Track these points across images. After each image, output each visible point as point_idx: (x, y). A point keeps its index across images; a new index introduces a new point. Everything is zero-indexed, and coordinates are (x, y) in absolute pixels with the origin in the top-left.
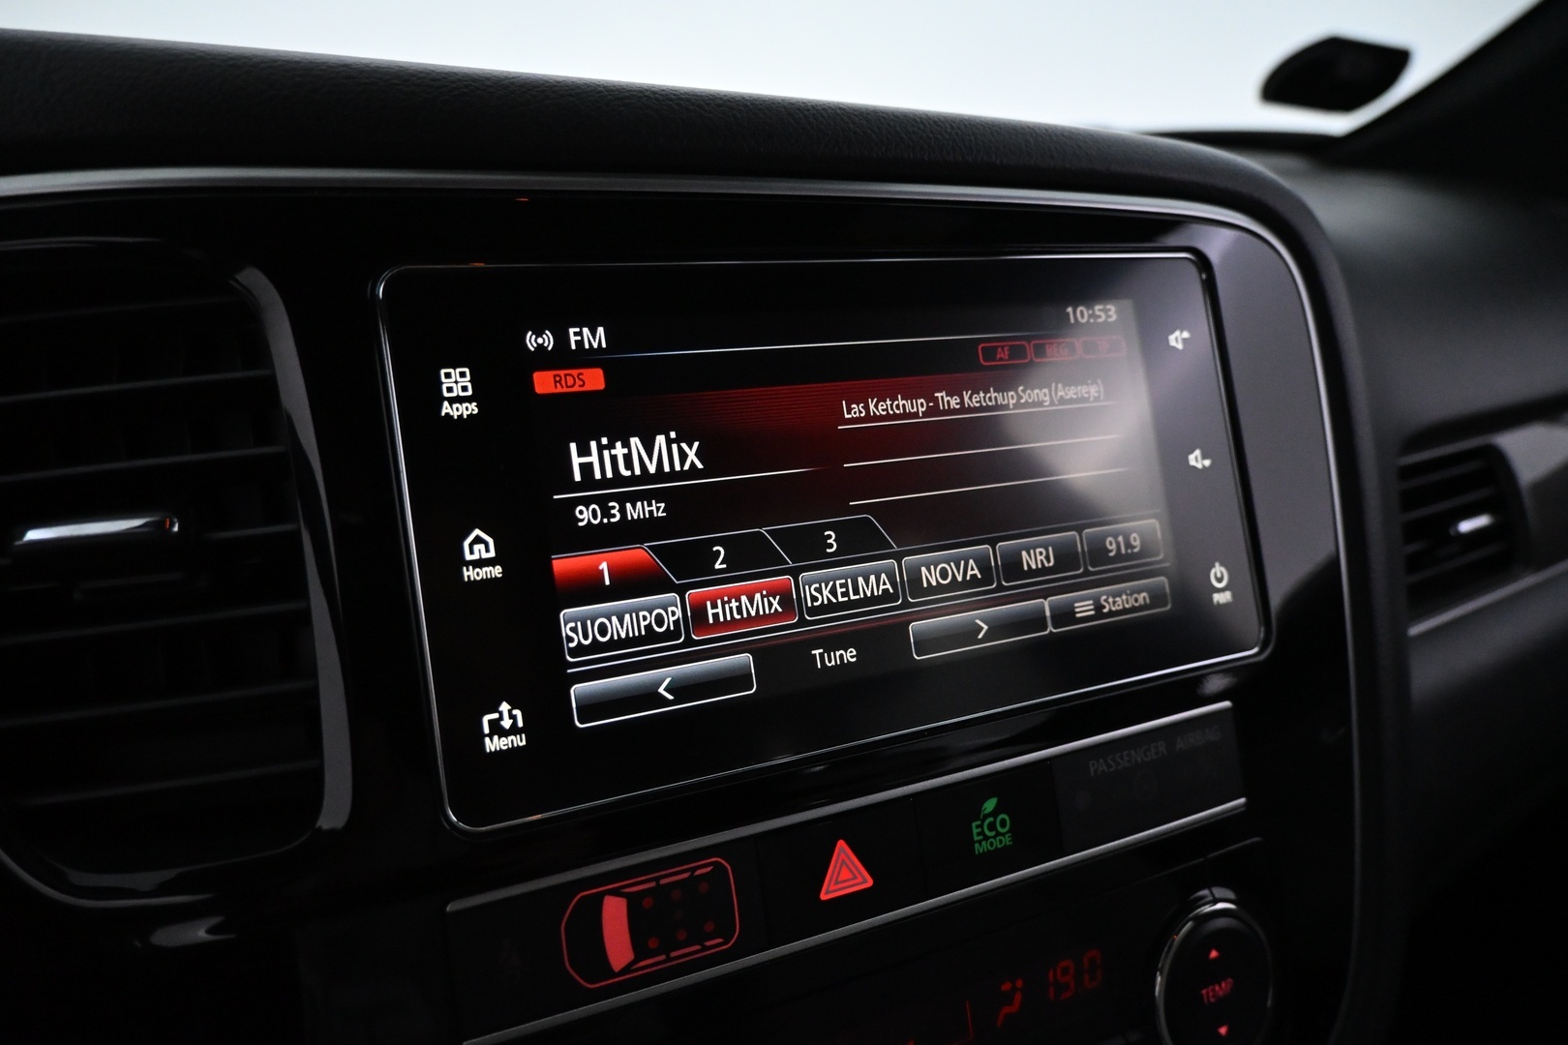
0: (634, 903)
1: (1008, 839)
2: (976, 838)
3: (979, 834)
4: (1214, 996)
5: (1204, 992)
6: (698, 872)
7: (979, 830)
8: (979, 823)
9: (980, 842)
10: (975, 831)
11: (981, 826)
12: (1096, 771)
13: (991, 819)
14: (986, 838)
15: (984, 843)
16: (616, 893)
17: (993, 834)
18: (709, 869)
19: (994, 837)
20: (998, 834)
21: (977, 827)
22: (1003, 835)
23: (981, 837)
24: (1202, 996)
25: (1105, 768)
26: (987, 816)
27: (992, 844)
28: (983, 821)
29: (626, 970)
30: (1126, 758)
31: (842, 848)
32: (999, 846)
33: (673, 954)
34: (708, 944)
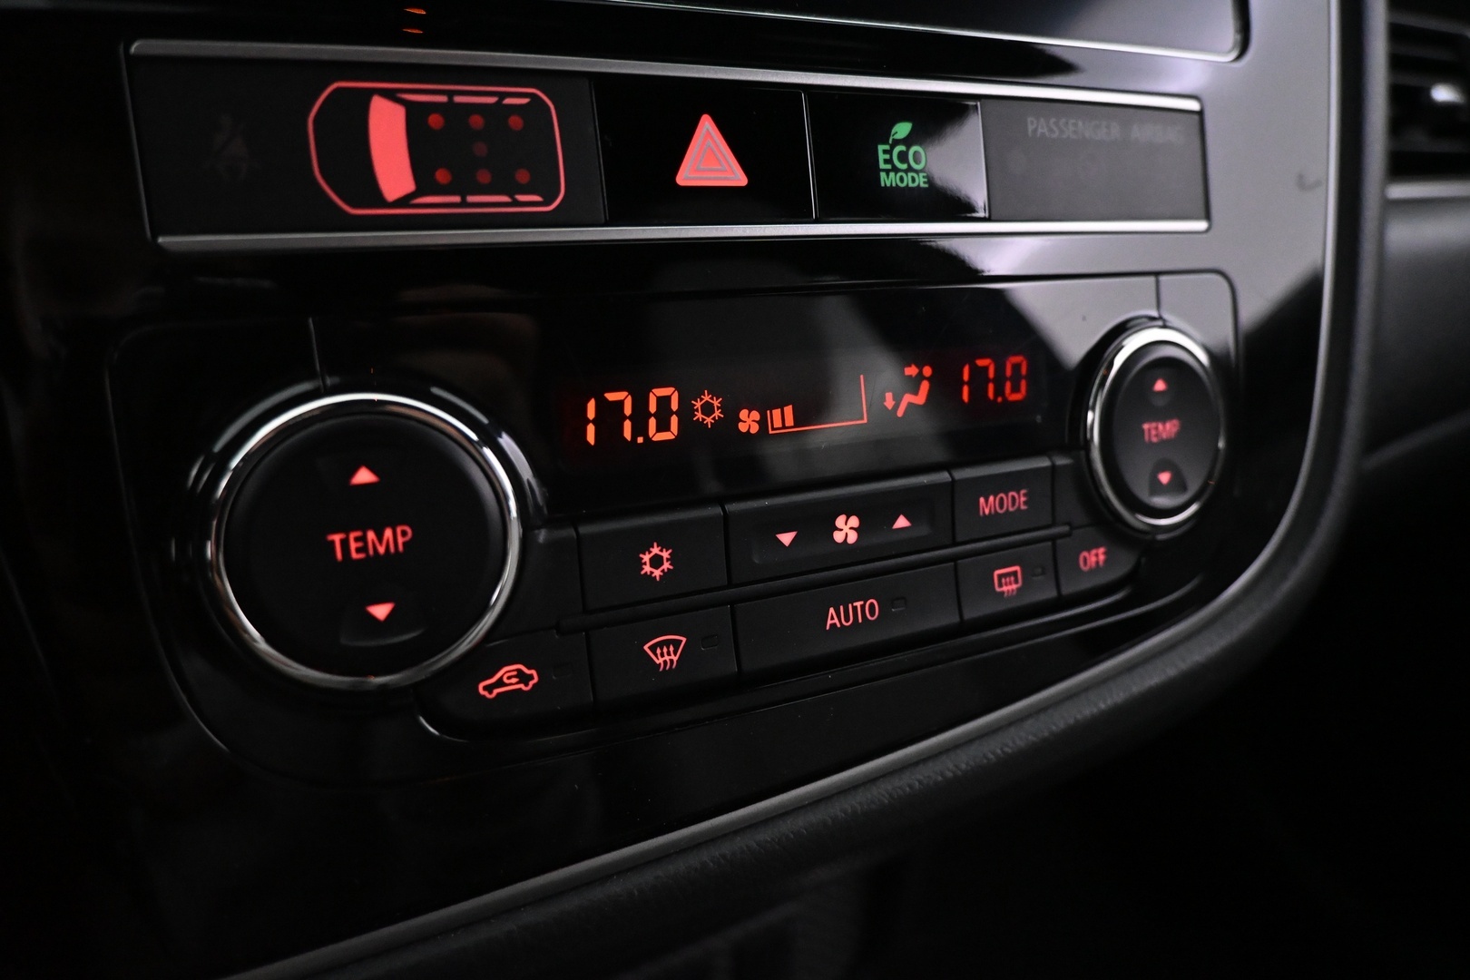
0: (416, 116)
1: (922, 180)
2: (882, 166)
3: (886, 161)
4: (1157, 435)
5: (1146, 426)
6: (508, 101)
7: (887, 157)
8: (887, 147)
9: (888, 172)
10: (882, 157)
11: (889, 152)
12: (1035, 131)
13: (901, 148)
14: (896, 170)
15: (892, 174)
16: (390, 95)
17: (904, 166)
18: (525, 101)
19: (906, 171)
20: (910, 169)
21: (885, 152)
22: (917, 172)
23: (889, 167)
24: (1143, 431)
25: (1045, 130)
26: (897, 142)
27: (902, 179)
28: (893, 147)
29: (404, 201)
30: (1071, 128)
31: (707, 126)
32: (911, 185)
33: (471, 199)
34: (521, 198)
